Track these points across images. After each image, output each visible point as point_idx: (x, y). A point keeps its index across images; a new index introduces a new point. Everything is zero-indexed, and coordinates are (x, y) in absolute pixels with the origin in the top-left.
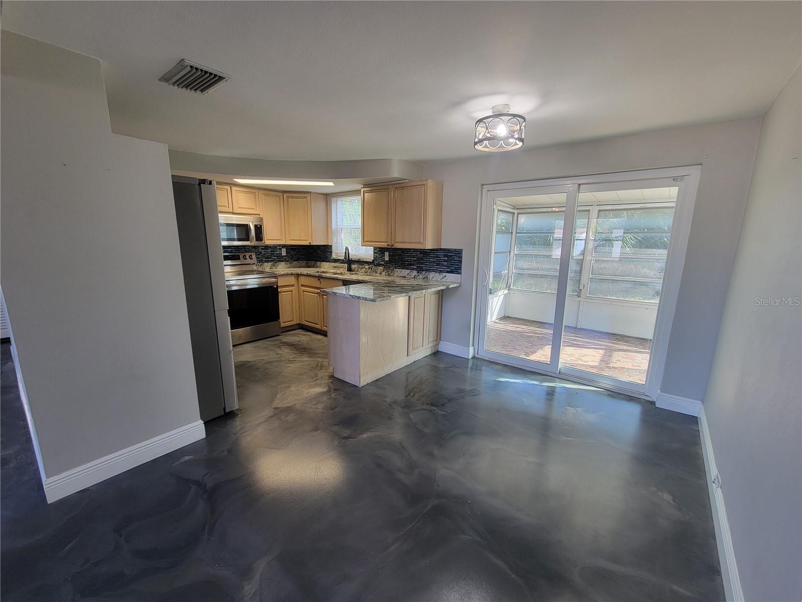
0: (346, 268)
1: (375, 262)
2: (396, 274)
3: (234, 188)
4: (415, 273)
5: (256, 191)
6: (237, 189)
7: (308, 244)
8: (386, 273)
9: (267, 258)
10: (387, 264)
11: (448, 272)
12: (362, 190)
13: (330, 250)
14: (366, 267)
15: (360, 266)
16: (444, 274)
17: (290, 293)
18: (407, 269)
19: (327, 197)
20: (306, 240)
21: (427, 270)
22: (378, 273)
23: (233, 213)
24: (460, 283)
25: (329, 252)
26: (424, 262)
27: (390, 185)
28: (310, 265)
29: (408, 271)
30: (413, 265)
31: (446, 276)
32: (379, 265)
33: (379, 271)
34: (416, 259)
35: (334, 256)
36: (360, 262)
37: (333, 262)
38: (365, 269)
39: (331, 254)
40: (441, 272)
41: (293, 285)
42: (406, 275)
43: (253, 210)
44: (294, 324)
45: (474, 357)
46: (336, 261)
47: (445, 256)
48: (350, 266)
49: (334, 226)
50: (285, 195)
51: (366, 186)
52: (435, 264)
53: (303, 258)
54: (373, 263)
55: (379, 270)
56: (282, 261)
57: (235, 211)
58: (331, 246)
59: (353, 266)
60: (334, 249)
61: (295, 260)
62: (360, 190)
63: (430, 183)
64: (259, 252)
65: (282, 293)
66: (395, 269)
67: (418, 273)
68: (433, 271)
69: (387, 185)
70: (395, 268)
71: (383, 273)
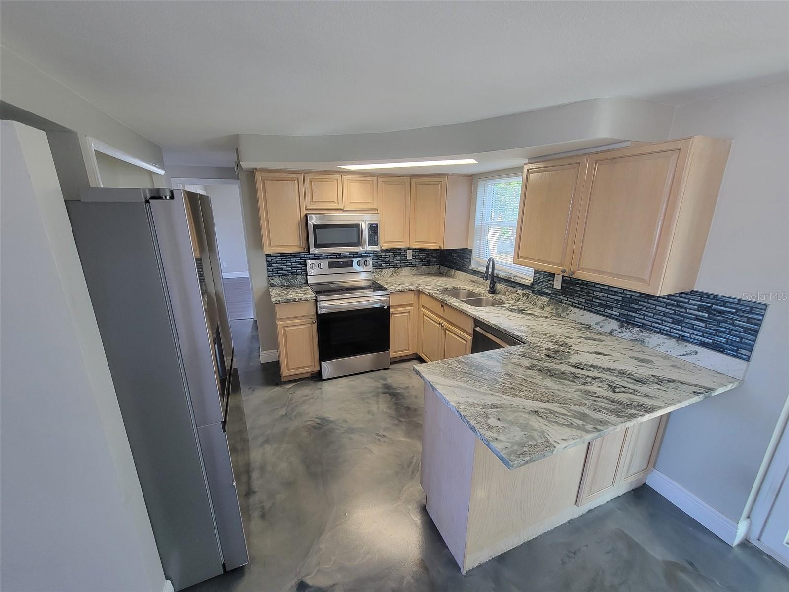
0: (488, 286)
1: (535, 286)
2: (572, 316)
3: (345, 177)
4: (614, 325)
5: (375, 178)
6: (350, 177)
7: (438, 248)
8: (552, 309)
9: (388, 262)
10: (556, 294)
11: (703, 344)
12: (526, 167)
13: (469, 256)
14: (519, 291)
15: (510, 288)
16: (692, 347)
17: (407, 314)
18: (597, 313)
19: (472, 180)
20: (436, 243)
21: (643, 326)
22: (538, 305)
23: (344, 211)
24: (742, 382)
25: (468, 258)
26: (640, 310)
27: (585, 154)
28: (442, 272)
29: (596, 318)
30: (611, 308)
31: (696, 353)
32: (541, 293)
33: (539, 304)
34: (620, 299)
35: (473, 266)
36: (511, 283)
37: (471, 274)
38: (516, 295)
39: (470, 262)
40: (682, 339)
41: (411, 305)
42: (593, 324)
43: (370, 205)
44: (409, 354)
45: (745, 544)
46: (475, 273)
47: (701, 308)
48: (494, 286)
49: (477, 222)
50: (414, 180)
51: (533, 160)
52: (670, 320)
53: (435, 262)
54: (530, 287)
55: (540, 302)
56: (407, 266)
57: (345, 208)
58: (471, 251)
59: (499, 286)
60: (474, 256)
61: (423, 265)
62: (523, 167)
63: (698, 145)
64: (379, 255)
65: (396, 315)
66: (571, 308)
67: (622, 326)
68: (661, 332)
69: (577, 156)
70: (572, 306)
71: (547, 309)
